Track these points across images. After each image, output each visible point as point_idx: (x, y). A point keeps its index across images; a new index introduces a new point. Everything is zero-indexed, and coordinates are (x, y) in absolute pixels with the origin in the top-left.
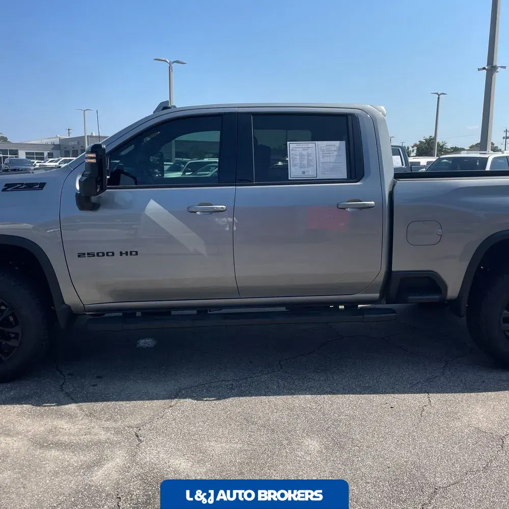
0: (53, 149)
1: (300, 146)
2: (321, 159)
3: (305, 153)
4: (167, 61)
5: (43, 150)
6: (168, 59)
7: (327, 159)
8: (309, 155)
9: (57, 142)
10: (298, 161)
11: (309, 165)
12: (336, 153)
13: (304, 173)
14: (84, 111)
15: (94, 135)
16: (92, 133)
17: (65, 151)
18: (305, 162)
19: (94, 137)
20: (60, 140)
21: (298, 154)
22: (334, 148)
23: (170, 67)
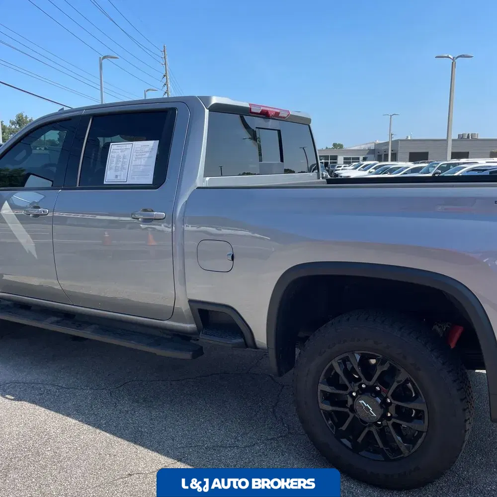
0: (368, 154)
1: (119, 148)
2: (133, 162)
3: (121, 154)
4: (450, 56)
5: (359, 155)
6: (451, 55)
7: (138, 162)
8: (124, 158)
9: (373, 147)
10: (114, 165)
11: (122, 168)
12: (147, 155)
13: (117, 176)
14: (391, 116)
15: (409, 138)
16: (408, 137)
17: (378, 155)
18: (120, 165)
19: (409, 140)
20: (376, 145)
21: (115, 156)
22: (147, 149)
23: (453, 63)
